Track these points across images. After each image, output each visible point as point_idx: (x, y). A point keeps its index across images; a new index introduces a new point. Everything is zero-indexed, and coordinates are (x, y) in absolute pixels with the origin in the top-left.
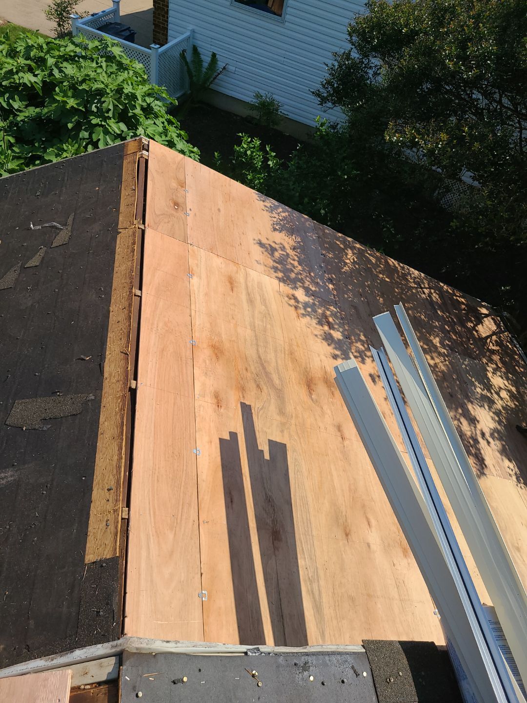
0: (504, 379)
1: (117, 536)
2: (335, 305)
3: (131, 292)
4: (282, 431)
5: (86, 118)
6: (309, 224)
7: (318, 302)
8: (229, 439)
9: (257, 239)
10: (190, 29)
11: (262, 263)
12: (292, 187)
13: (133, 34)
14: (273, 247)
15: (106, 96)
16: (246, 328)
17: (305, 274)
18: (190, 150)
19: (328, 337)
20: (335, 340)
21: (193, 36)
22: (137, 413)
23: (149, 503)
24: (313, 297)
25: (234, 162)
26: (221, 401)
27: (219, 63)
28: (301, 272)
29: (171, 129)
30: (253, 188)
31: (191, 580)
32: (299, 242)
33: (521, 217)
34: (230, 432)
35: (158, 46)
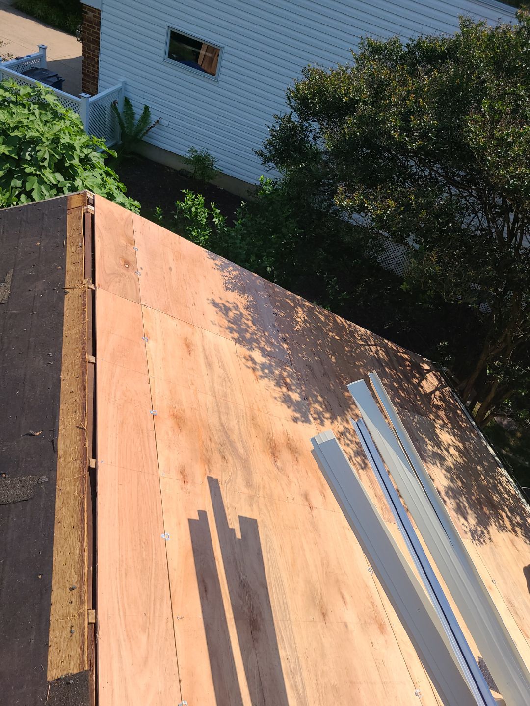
0: (451, 434)
1: (84, 645)
2: (291, 365)
3: (84, 359)
4: (251, 505)
5: (18, 166)
6: (259, 283)
7: (274, 363)
8: (198, 518)
9: (210, 298)
10: (122, 81)
11: (217, 323)
12: (238, 244)
13: (62, 81)
14: (226, 306)
15: (41, 144)
16: (206, 393)
17: (260, 334)
18: (130, 204)
19: (287, 398)
20: (294, 402)
21: (125, 88)
22: (98, 497)
23: (118, 602)
24: (269, 358)
25: (176, 217)
26: (187, 476)
27: (151, 116)
28: (256, 332)
29: (110, 181)
30: (198, 244)
31: (169, 689)
32: (251, 301)
33: (468, 281)
34: (198, 511)
35: (88, 95)
